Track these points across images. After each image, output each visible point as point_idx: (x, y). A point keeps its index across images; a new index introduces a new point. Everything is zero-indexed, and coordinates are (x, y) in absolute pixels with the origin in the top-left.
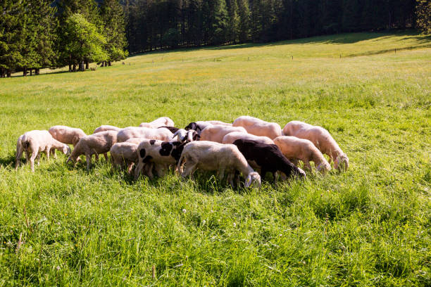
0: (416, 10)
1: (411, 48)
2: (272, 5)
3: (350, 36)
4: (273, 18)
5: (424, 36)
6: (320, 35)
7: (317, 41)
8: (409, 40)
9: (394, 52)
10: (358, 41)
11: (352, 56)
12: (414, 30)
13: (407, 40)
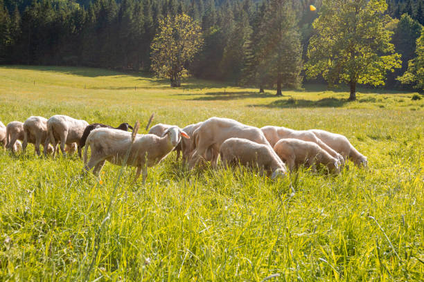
0: (150, 56)
1: (147, 88)
2: (7, 26)
3: (89, 71)
4: (7, 39)
5: (155, 79)
6: (59, 65)
7: (57, 70)
8: (142, 82)
9: (134, 90)
10: (97, 76)
11: (95, 88)
12: (148, 73)
13: (141, 81)
